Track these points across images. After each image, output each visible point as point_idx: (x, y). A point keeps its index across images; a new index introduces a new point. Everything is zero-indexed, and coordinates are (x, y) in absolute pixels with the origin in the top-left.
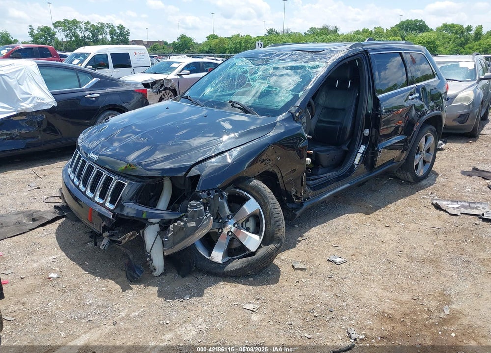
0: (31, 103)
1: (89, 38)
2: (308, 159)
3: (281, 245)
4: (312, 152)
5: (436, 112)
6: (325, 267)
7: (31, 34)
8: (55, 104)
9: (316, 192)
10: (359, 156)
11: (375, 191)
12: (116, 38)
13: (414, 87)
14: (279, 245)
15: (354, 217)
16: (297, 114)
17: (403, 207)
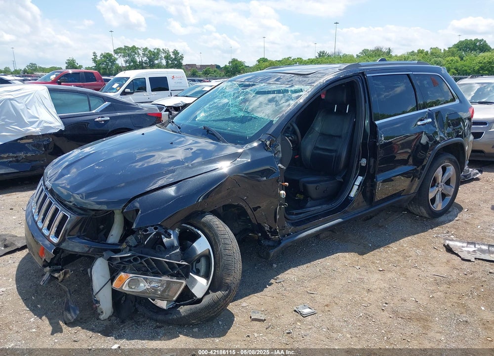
0: (38, 126)
1: (146, 63)
2: (282, 192)
3: (230, 292)
4: (287, 184)
5: (455, 139)
6: (288, 318)
7: (94, 60)
8: (63, 128)
9: (298, 228)
10: (355, 188)
11: (382, 226)
12: (170, 62)
13: (426, 112)
14: (227, 292)
15: (345, 257)
16: (268, 143)
17: (407, 248)
